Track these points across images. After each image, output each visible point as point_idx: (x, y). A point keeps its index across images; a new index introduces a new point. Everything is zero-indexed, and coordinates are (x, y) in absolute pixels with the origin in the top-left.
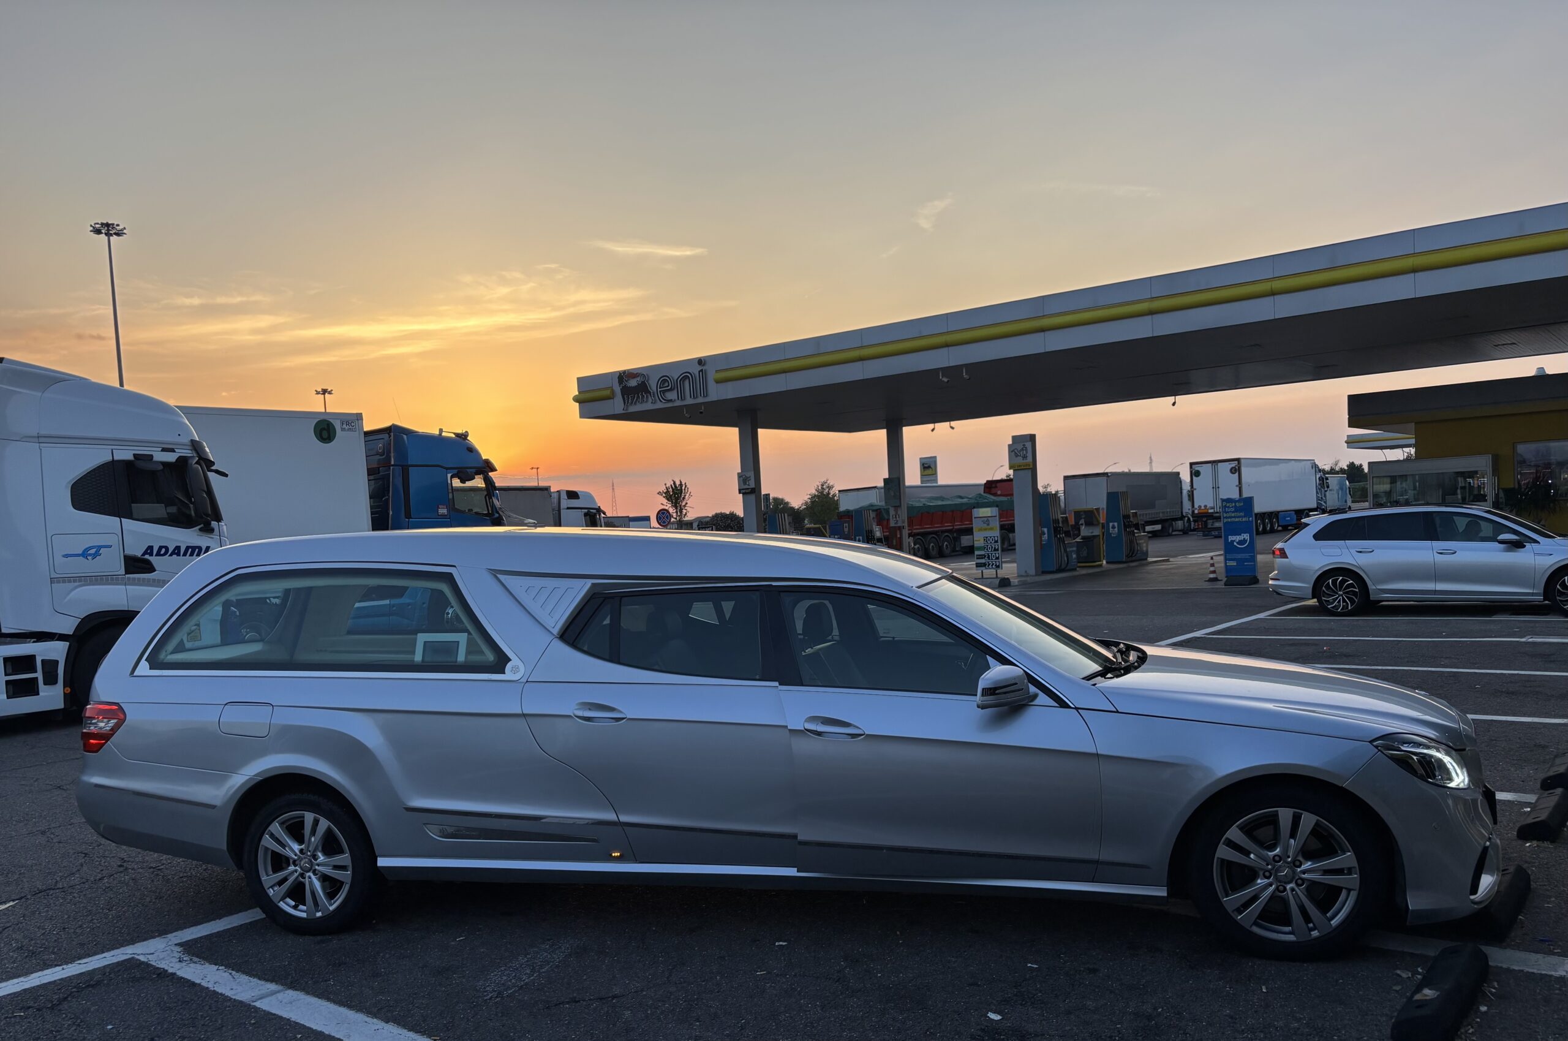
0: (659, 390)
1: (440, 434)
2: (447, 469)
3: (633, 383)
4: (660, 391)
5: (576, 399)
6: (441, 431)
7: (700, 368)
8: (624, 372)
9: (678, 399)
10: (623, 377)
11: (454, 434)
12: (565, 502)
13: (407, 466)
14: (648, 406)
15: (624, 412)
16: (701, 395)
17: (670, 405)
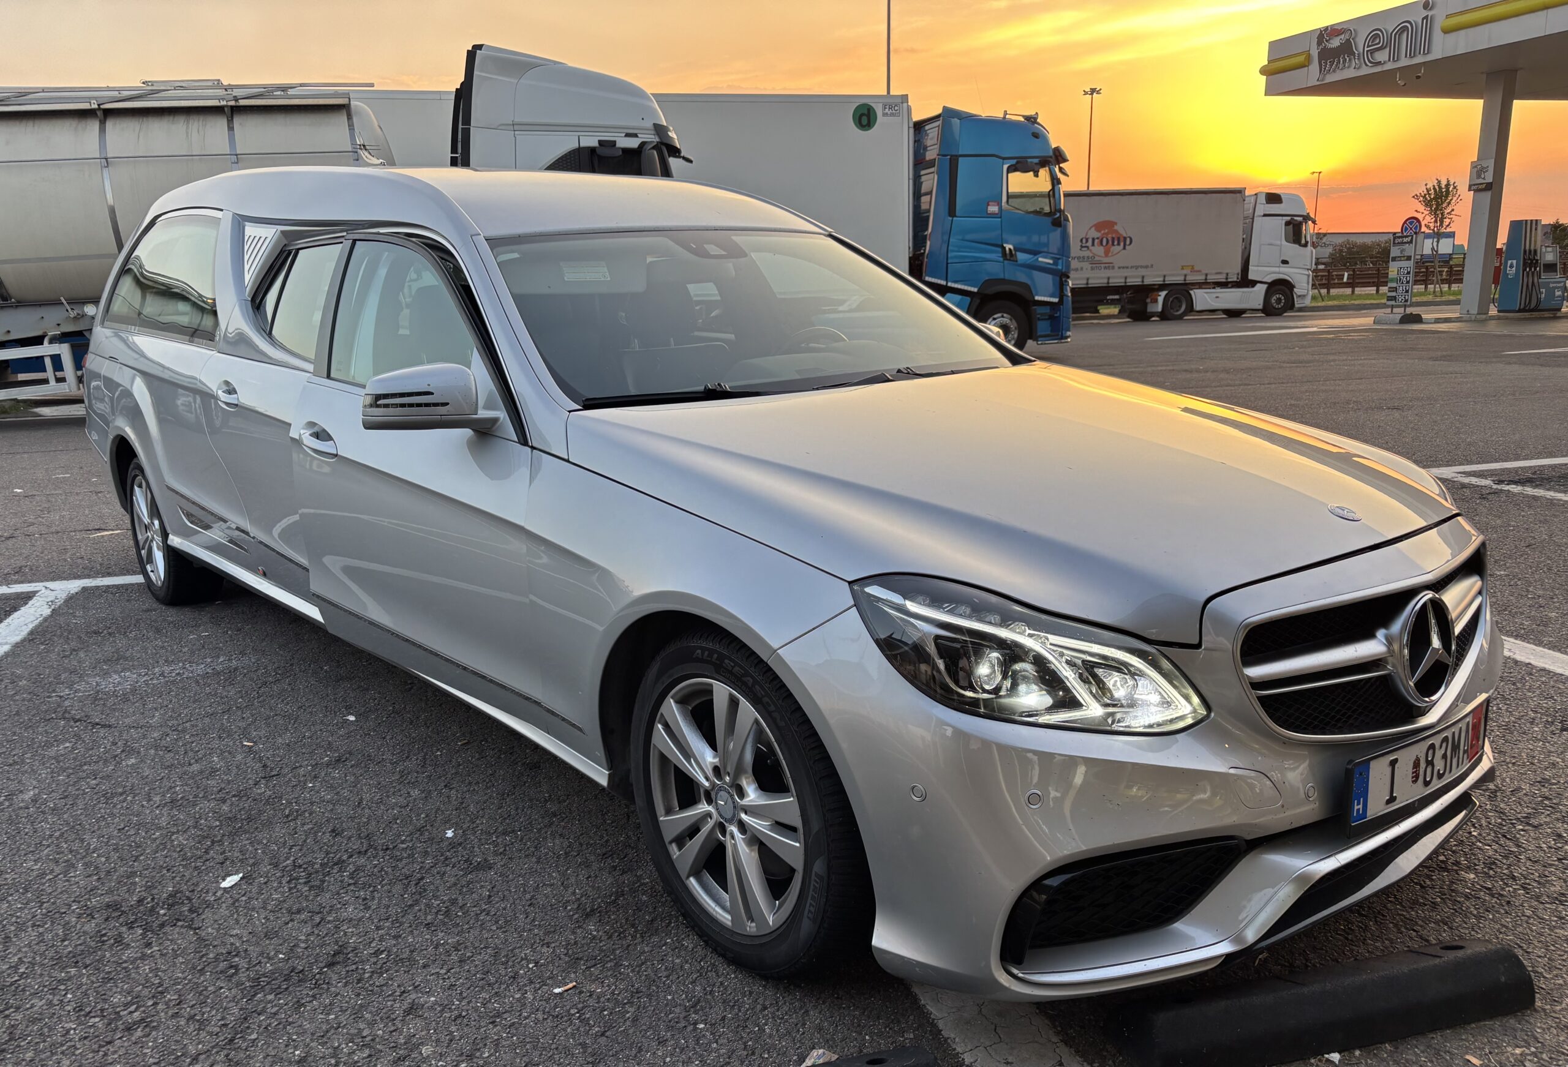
0: (1366, 49)
1: (1004, 118)
2: (1004, 159)
3: (1335, 43)
4: (1367, 51)
5: (1263, 71)
6: (1006, 113)
7: (1424, 13)
8: (1326, 28)
9: (1389, 60)
10: (1324, 35)
11: (1023, 116)
12: (1263, 208)
13: (956, 156)
14: (1350, 73)
15: (1318, 83)
16: (1420, 53)
17: (1378, 69)
